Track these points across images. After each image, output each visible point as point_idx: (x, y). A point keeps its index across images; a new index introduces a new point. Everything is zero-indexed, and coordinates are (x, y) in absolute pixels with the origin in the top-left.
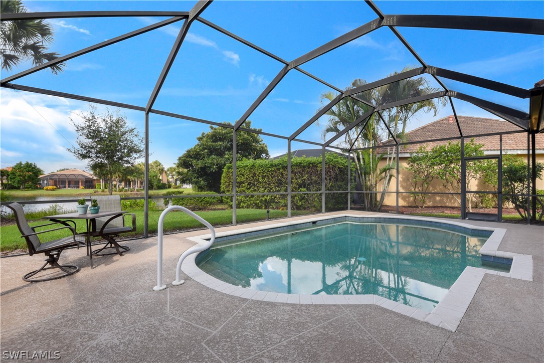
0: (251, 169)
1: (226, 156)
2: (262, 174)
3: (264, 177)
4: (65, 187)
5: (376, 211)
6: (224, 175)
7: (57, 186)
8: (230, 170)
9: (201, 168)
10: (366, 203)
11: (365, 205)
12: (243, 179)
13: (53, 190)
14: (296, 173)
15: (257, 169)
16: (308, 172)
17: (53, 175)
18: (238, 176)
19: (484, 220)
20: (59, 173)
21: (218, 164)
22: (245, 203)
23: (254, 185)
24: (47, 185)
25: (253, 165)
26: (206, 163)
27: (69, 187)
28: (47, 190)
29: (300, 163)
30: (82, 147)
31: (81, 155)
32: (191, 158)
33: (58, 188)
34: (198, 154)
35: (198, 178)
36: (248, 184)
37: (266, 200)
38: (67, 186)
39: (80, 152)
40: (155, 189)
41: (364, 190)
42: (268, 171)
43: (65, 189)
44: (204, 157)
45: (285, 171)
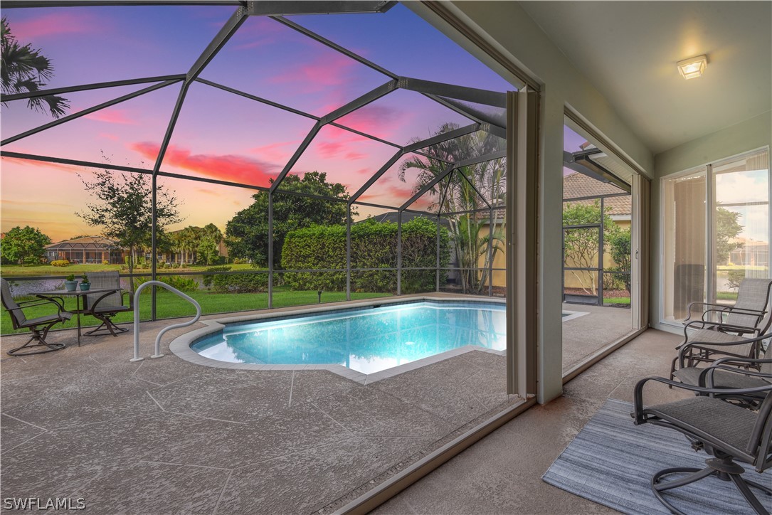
0: (319, 238)
1: (289, 221)
2: (332, 244)
3: (335, 249)
4: (82, 262)
5: (475, 294)
6: (285, 246)
7: (69, 261)
8: (293, 240)
9: (256, 236)
10: (464, 283)
11: (462, 287)
12: (308, 251)
13: (63, 265)
14: (375, 244)
15: (326, 238)
16: (390, 243)
17: (64, 244)
18: (303, 247)
19: (583, 304)
20: (72, 241)
21: (279, 231)
22: (311, 283)
23: (322, 259)
24: (57, 258)
25: (322, 234)
26: (262, 230)
27: (87, 261)
28: (55, 265)
29: (380, 231)
30: (93, 210)
31: (92, 220)
32: (243, 222)
33: (71, 263)
34: (252, 218)
35: (253, 250)
36: (315, 259)
37: (337, 278)
38: (84, 260)
39: (91, 217)
40: (209, 265)
41: (461, 265)
42: (340, 241)
43: (81, 264)
44: (260, 222)
45: (361, 241)
